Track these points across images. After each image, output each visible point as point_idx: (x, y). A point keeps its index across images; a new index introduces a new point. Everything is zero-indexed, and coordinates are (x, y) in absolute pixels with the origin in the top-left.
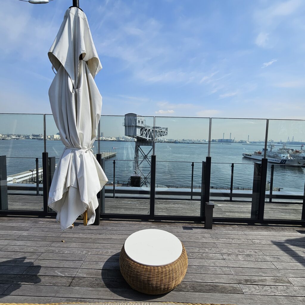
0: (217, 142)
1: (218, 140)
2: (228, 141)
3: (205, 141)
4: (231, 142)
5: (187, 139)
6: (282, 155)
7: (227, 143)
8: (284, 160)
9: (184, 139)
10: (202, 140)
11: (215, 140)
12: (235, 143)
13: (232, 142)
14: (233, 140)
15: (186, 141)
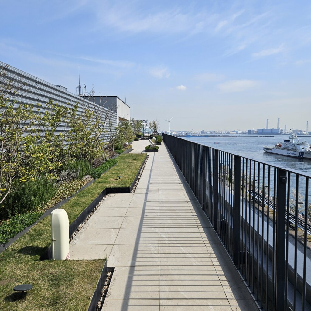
0: (255, 134)
1: (257, 130)
2: (273, 131)
3: (237, 133)
4: (278, 134)
5: (208, 130)
6: (301, 147)
7: (268, 135)
8: (302, 153)
9: (203, 131)
10: (233, 132)
11: (253, 131)
12: (285, 134)
13: (280, 133)
14: (282, 130)
15: (206, 133)
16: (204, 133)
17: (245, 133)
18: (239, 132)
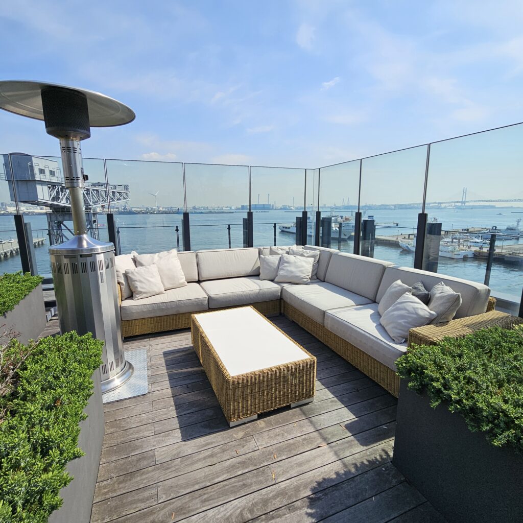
16: (196, 209)
17: (239, 209)
18: (233, 208)
